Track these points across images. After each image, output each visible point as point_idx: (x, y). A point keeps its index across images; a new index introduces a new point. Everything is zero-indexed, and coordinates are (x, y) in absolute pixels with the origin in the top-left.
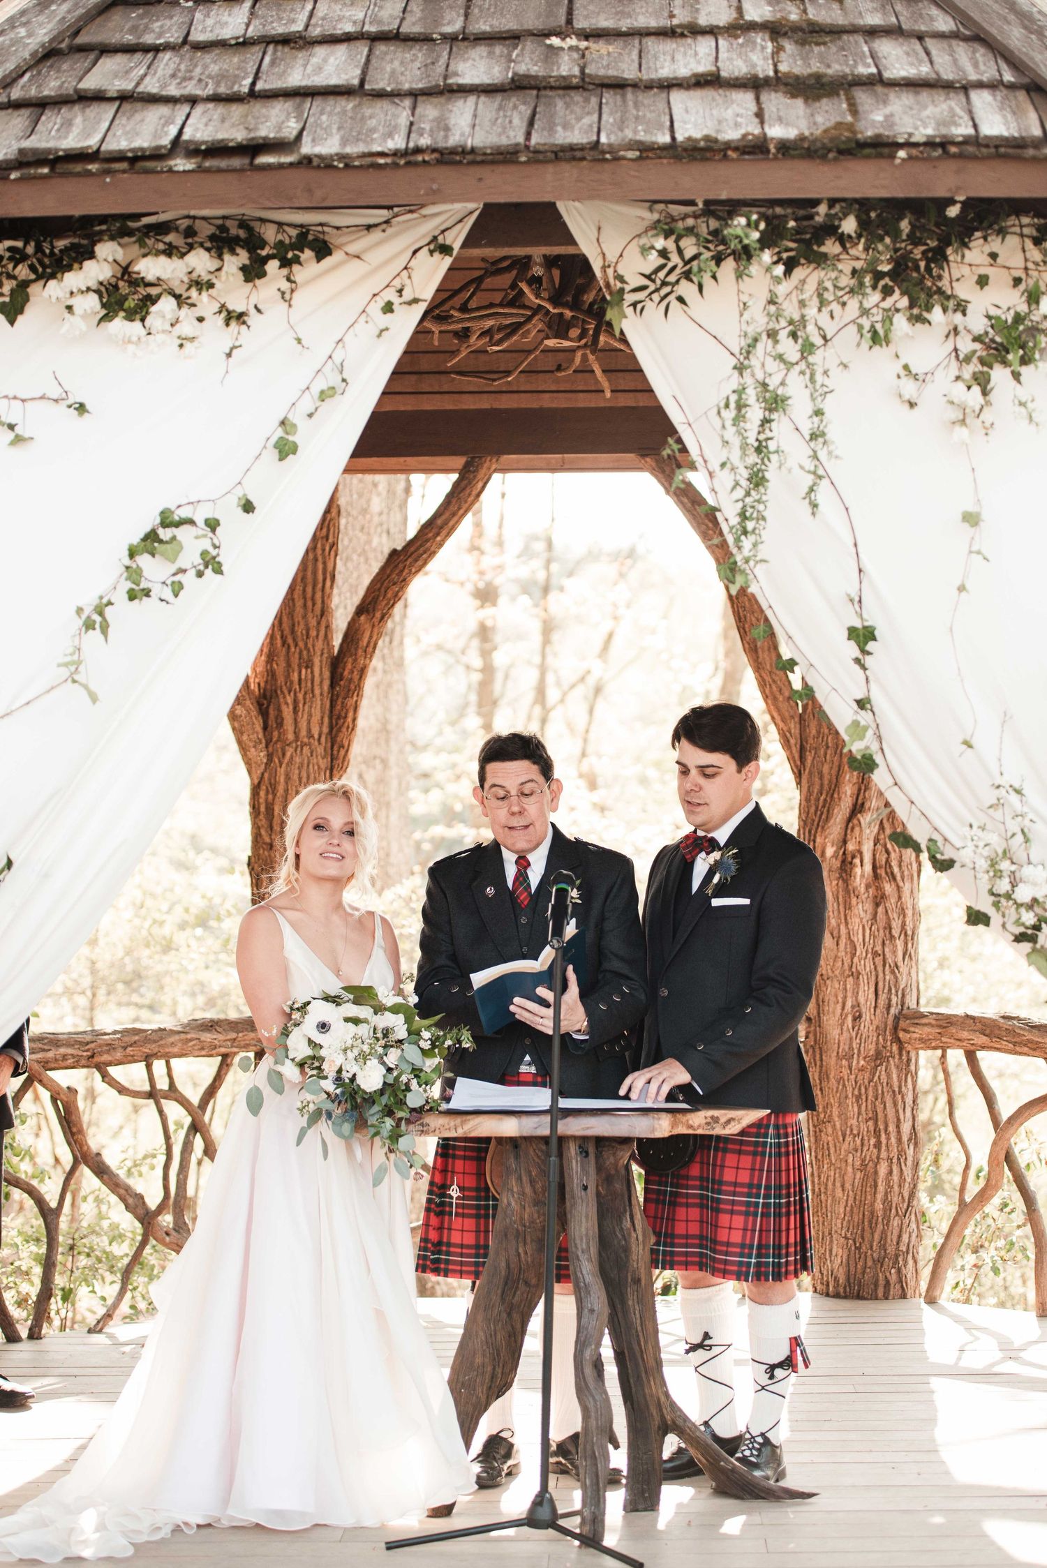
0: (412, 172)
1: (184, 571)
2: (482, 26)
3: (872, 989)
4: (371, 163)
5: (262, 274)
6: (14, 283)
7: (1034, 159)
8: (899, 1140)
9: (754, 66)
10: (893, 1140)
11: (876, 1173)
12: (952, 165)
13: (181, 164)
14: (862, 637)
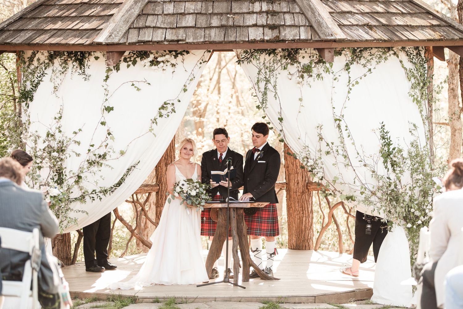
0: (205, 45)
1: (169, 112)
2: (216, 11)
3: (301, 177)
4: (198, 43)
5: (178, 56)
6: (134, 58)
7: (309, 42)
8: (308, 212)
9: (263, 22)
10: (307, 212)
11: (303, 220)
12: (296, 43)
13: (166, 43)
14: (281, 120)
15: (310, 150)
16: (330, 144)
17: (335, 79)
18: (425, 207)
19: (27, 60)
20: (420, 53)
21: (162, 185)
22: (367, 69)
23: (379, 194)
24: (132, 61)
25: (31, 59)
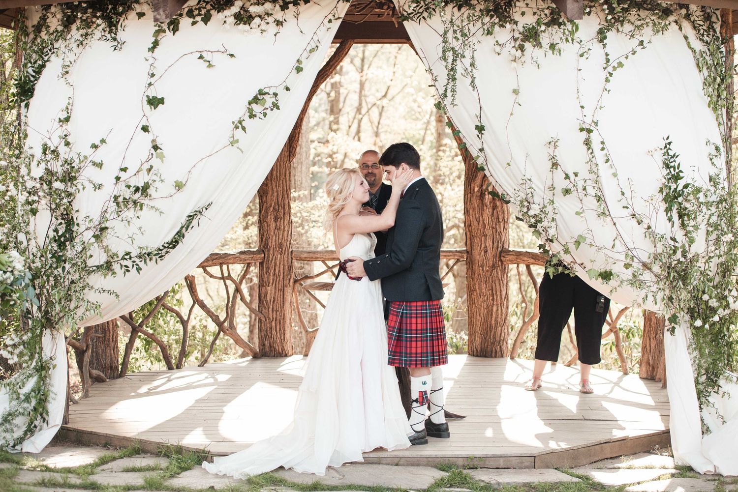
1: (267, 109)
3: (492, 241)
5: (288, 8)
6: (206, 10)
8: (501, 298)
10: (499, 298)
11: (492, 310)
14: (480, 129)
15: (533, 186)
16: (572, 176)
17: (582, 55)
18: (726, 293)
19: (31, 29)
20: (713, 27)
21: (269, 251)
22: (635, 42)
23: (656, 268)
24: (202, 15)
25: (38, 29)
